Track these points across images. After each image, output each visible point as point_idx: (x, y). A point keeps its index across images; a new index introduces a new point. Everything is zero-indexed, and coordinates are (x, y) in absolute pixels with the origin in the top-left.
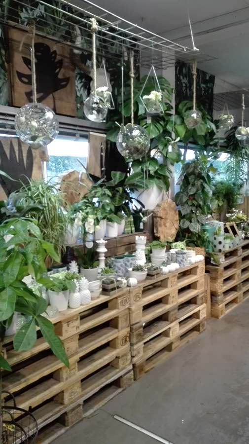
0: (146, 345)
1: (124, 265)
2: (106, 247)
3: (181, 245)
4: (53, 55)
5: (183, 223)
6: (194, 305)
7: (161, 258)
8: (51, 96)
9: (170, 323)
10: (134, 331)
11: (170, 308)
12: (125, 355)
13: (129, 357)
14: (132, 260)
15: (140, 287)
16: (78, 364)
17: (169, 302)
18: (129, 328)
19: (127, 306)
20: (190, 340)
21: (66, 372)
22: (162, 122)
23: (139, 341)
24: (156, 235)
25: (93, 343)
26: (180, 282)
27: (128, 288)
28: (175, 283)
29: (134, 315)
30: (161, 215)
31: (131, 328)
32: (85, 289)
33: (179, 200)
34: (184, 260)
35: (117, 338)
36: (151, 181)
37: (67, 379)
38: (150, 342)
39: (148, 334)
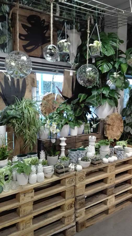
0: (87, 210)
1: (76, 155)
2: (65, 143)
3: (123, 143)
4: (43, 22)
5: (127, 129)
6: (129, 184)
7: (106, 152)
8: (40, 47)
9: (108, 196)
10: (78, 201)
11: (108, 186)
12: (70, 216)
13: (73, 217)
14: (82, 152)
15: (83, 172)
16: (33, 220)
17: (108, 182)
18: (74, 198)
19: (73, 184)
20: (124, 207)
21: (23, 225)
22: (113, 62)
23: (82, 208)
24: (105, 135)
25: (45, 207)
26: (117, 169)
27: (75, 172)
28: (113, 170)
29: (78, 191)
30: (109, 123)
31: (75, 198)
32: (40, 172)
33: (125, 113)
34: (122, 155)
35: (64, 205)
36: (105, 100)
37: (23, 229)
38: (90, 208)
39: (89, 203)
